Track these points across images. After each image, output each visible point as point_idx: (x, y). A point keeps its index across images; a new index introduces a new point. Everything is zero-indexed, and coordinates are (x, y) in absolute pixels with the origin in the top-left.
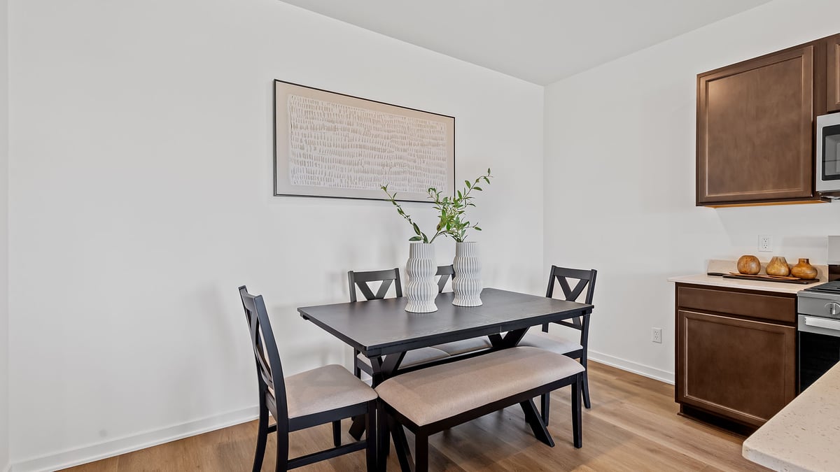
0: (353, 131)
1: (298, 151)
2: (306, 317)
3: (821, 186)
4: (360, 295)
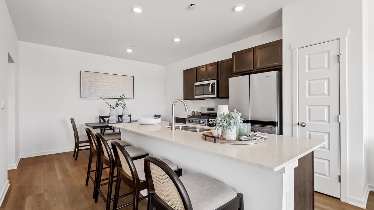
0: (103, 82)
1: (87, 87)
2: (87, 125)
3: (196, 97)
4: (102, 121)
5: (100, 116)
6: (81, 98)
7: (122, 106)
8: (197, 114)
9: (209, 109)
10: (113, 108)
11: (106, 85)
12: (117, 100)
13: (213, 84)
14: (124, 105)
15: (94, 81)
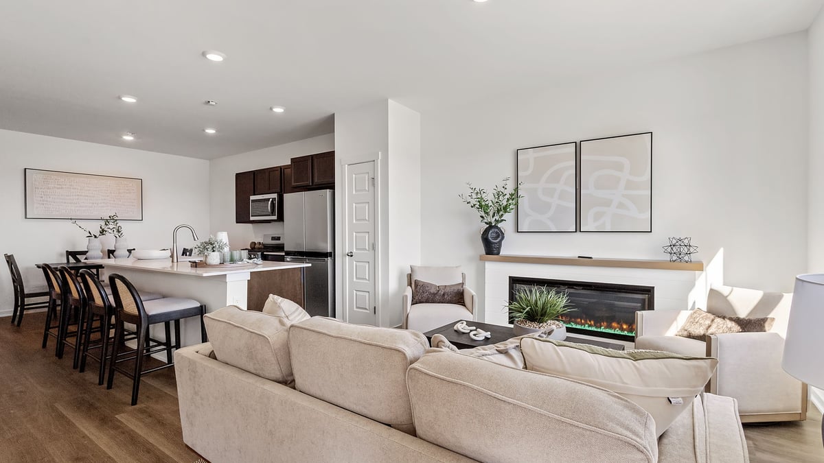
1: (39, 198)
3: (252, 218)
4: (72, 260)
5: (67, 251)
6: (26, 218)
7: (115, 232)
8: (257, 246)
9: (273, 238)
10: (95, 237)
11: (81, 195)
12: (103, 223)
13: (274, 199)
14: (119, 231)
15: (55, 187)
